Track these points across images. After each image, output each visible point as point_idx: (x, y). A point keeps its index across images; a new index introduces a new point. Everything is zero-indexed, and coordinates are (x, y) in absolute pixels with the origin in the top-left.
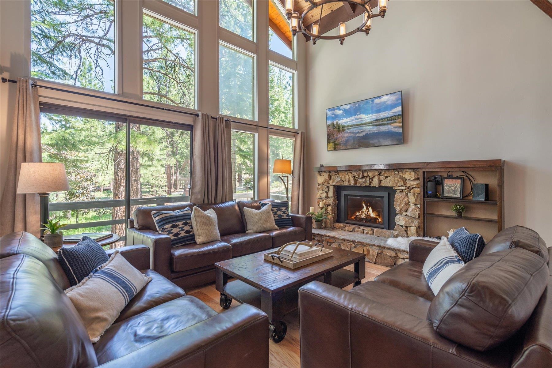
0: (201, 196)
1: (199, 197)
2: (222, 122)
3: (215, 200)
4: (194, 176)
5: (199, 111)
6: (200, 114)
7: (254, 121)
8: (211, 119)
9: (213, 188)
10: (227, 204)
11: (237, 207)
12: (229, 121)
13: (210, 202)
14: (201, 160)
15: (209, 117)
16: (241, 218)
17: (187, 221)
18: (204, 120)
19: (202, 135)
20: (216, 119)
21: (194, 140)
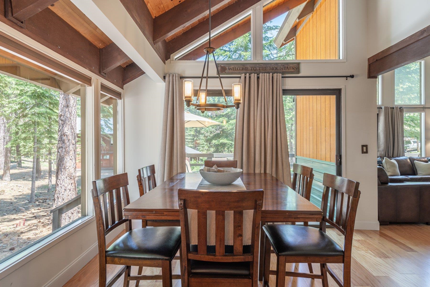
0: (384, 153)
1: (383, 153)
2: (397, 110)
3: (392, 155)
4: (379, 141)
5: (382, 105)
6: (383, 107)
7: (421, 105)
8: (390, 109)
9: (391, 148)
10: (401, 158)
11: (409, 160)
12: (402, 108)
13: (389, 156)
14: (384, 132)
15: (389, 107)
16: (412, 167)
17: (381, 164)
18: (386, 110)
19: (384, 119)
20: (393, 108)
21: (379, 122)
